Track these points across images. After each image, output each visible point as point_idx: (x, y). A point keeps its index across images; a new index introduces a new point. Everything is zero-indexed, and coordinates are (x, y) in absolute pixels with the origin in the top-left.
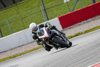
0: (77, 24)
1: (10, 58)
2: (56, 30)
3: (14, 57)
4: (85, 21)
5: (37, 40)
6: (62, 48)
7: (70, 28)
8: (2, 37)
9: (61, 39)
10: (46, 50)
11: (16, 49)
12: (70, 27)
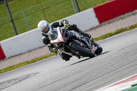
0: (119, 17)
1: (28, 63)
2: (77, 30)
3: (34, 61)
4: (130, 13)
5: (49, 45)
6: (84, 56)
7: (109, 23)
8: (17, 34)
9: (82, 44)
10: (63, 59)
11: (35, 52)
12: (110, 21)
